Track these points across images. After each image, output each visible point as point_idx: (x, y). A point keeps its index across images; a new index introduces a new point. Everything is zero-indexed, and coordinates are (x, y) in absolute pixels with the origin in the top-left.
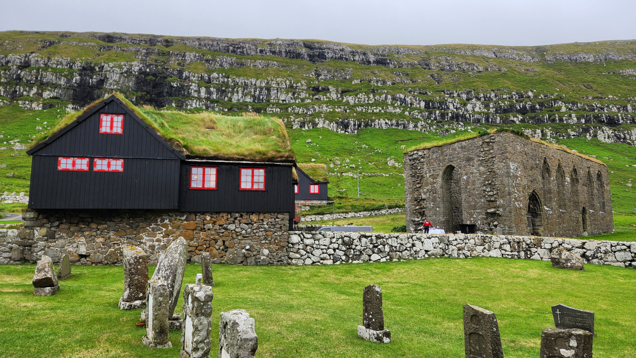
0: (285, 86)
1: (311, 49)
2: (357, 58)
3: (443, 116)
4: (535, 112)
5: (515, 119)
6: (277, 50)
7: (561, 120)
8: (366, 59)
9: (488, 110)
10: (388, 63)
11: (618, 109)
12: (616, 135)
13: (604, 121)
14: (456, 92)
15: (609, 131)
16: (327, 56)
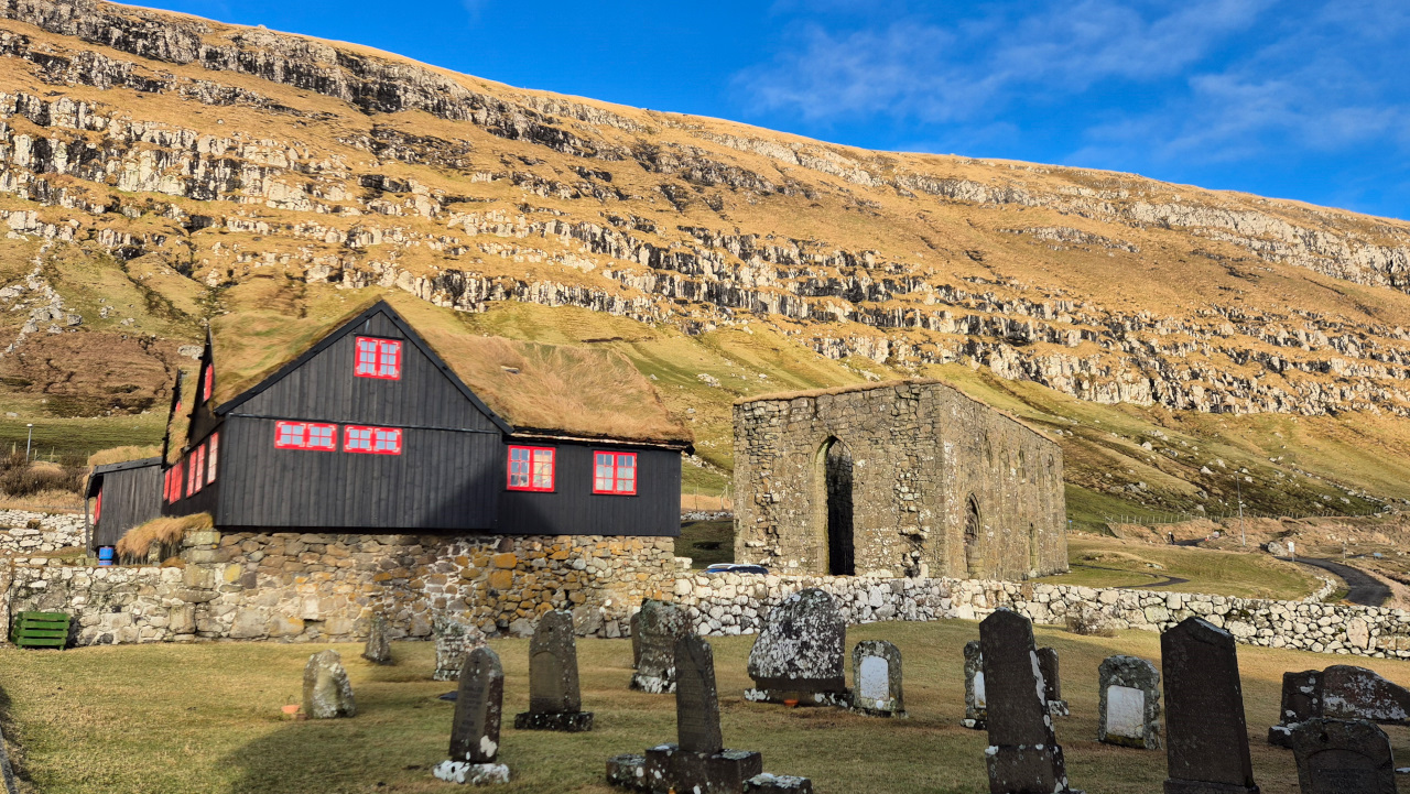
0: (284, 164)
1: (357, 74)
2: (482, 115)
3: (690, 289)
4: (877, 300)
5: (838, 311)
6: (261, 61)
7: (925, 323)
8: (506, 124)
9: (784, 286)
10: (561, 143)
11: (1028, 309)
12: (1022, 364)
13: (1002, 334)
14: (719, 233)
15: (1010, 354)
16: (403, 99)
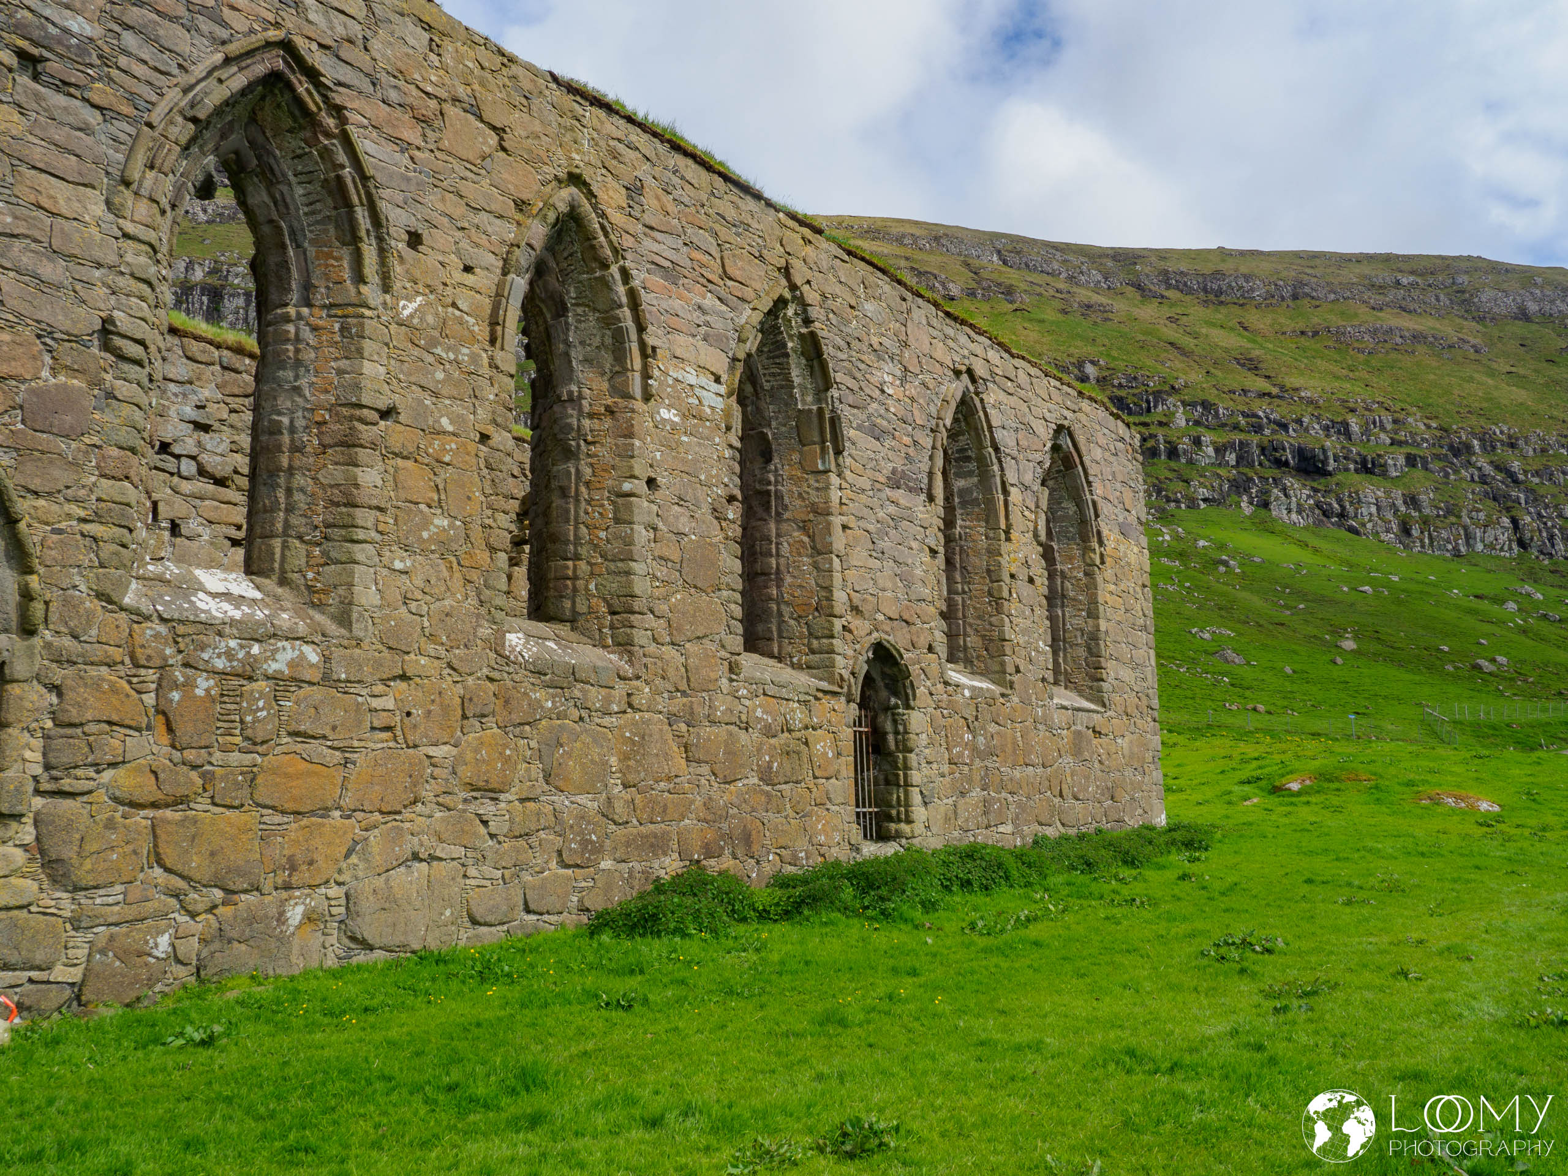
7: (1173, 453)
11: (1326, 428)
12: (1318, 505)
13: (1286, 464)
15: (1300, 490)
